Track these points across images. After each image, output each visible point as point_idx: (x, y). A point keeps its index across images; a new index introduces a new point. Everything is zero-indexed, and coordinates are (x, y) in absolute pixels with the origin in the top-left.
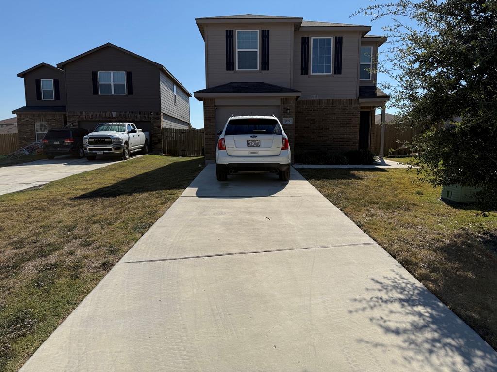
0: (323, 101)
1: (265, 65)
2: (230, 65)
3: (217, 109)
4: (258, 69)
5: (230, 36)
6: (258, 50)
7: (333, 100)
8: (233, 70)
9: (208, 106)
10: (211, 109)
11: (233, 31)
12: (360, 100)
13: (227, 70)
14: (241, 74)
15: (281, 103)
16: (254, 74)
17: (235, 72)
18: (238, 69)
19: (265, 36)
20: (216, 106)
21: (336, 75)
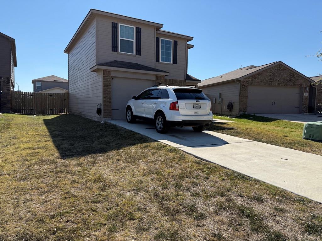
0: (167, 80)
1: (139, 52)
2: (114, 48)
3: (113, 79)
4: (134, 54)
5: (115, 27)
6: (134, 41)
7: (172, 80)
8: (117, 51)
9: (106, 77)
10: (108, 78)
11: (117, 24)
12: (187, 81)
13: (112, 51)
14: (122, 55)
15: (156, 79)
16: (131, 57)
17: (118, 54)
18: (121, 51)
19: (139, 31)
20: (112, 77)
21: (174, 64)
